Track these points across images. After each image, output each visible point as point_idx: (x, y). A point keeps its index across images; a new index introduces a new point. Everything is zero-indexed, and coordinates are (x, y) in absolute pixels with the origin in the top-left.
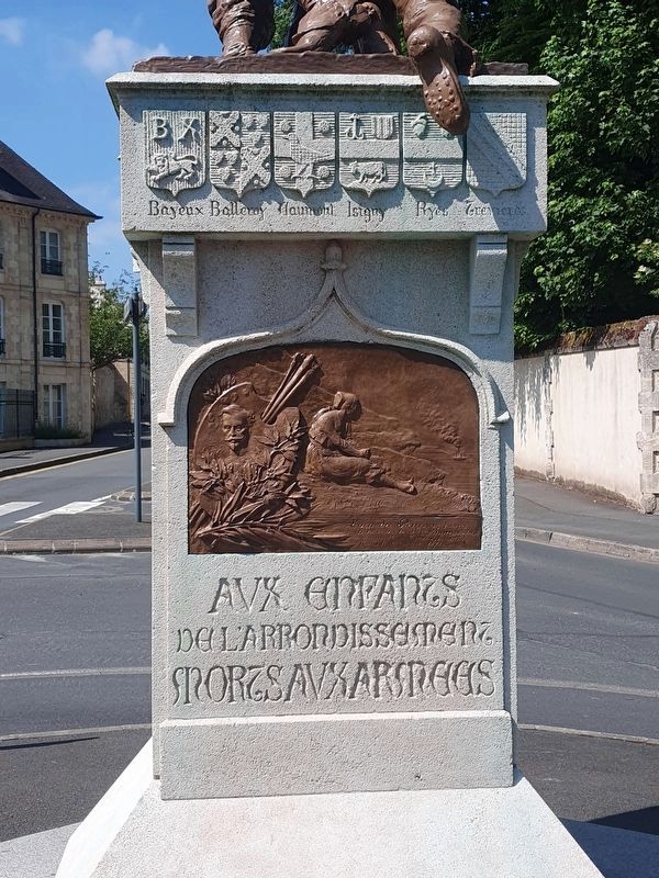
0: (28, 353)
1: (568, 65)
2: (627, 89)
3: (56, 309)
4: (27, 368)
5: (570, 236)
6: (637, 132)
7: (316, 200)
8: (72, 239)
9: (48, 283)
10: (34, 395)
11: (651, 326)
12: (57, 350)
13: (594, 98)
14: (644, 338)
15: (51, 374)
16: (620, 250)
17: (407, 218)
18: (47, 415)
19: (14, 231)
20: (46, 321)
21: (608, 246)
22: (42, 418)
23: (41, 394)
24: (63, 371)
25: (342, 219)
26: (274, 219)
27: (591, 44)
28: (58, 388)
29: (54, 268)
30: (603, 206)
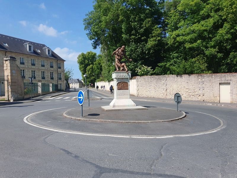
0: (57, 79)
1: (129, 49)
2: (135, 52)
3: (60, 73)
4: (57, 81)
5: (129, 67)
6: (136, 57)
7: (122, 76)
8: (62, 64)
9: (59, 70)
10: (57, 85)
11: (137, 77)
12: (60, 79)
13: (131, 53)
14: (136, 78)
15: (60, 82)
16: (134, 69)
17: (126, 77)
18: (59, 88)
19: (55, 63)
20: (59, 75)
21: (133, 69)
22: (58, 88)
23: (58, 85)
24: (61, 82)
25: (123, 77)
26: (121, 77)
27: (131, 47)
28: (60, 84)
29: (60, 68)
30: (132, 64)
